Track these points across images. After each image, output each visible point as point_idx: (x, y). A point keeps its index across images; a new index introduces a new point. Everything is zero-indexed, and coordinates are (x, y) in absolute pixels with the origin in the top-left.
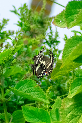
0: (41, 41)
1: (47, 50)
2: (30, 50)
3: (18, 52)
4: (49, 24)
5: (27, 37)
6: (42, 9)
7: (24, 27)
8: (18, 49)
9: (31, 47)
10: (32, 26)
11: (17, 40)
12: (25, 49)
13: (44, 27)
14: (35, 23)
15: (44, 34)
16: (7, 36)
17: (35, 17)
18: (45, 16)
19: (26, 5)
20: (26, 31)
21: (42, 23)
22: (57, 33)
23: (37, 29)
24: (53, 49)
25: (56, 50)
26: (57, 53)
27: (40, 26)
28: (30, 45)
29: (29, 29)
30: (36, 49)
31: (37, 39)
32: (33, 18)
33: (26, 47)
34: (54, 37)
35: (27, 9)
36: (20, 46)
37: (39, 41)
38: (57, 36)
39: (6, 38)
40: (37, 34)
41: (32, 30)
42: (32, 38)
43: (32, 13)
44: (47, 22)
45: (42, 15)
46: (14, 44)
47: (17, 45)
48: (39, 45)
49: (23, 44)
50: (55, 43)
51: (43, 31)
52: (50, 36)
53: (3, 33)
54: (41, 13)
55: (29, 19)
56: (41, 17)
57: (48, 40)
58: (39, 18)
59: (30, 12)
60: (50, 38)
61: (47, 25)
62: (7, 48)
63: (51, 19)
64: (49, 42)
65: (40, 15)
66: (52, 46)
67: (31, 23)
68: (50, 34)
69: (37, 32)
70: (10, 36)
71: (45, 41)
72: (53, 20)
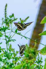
0: (34, 61)
1: (37, 66)
2: (29, 65)
3: (23, 66)
4: (38, 53)
5: (28, 59)
6: (34, 46)
7: (26, 55)
8: (23, 65)
9: (29, 64)
10: (30, 55)
11: (23, 61)
12: (27, 65)
13: (35, 55)
14: (31, 53)
15: (35, 58)
16: (18, 59)
17: (31, 50)
18: (36, 50)
19: (27, 45)
20: (27, 57)
21: (34, 53)
22: (41, 57)
23: (32, 56)
24: (40, 65)
25: (41, 66)
26: (42, 67)
27: (33, 55)
28: (29, 63)
29: (28, 55)
30: (32, 65)
31: (32, 61)
32: (30, 51)
33: (27, 64)
34: (40, 60)
35: (27, 47)
36: (24, 64)
37: (33, 61)
38: (41, 59)
39: (18, 60)
40: (32, 58)
41: (30, 56)
42: (30, 60)
43: (30, 48)
44: (37, 52)
45: (34, 49)
46: (21, 63)
47: (23, 63)
48: (33, 63)
49: (26, 63)
50: (40, 62)
51: (35, 57)
52: (38, 59)
53: (16, 58)
54: (34, 48)
55: (28, 51)
56: (34, 50)
57: (37, 61)
58: (33, 51)
59: (29, 48)
60: (38, 60)
61: (37, 54)
62: (18, 64)
63: (38, 51)
64: (38, 62)
65: (33, 49)
66: (39, 64)
67: (29, 53)
68: (38, 58)
69: (32, 57)
70: (20, 59)
71: (35, 61)
72: (39, 51)
